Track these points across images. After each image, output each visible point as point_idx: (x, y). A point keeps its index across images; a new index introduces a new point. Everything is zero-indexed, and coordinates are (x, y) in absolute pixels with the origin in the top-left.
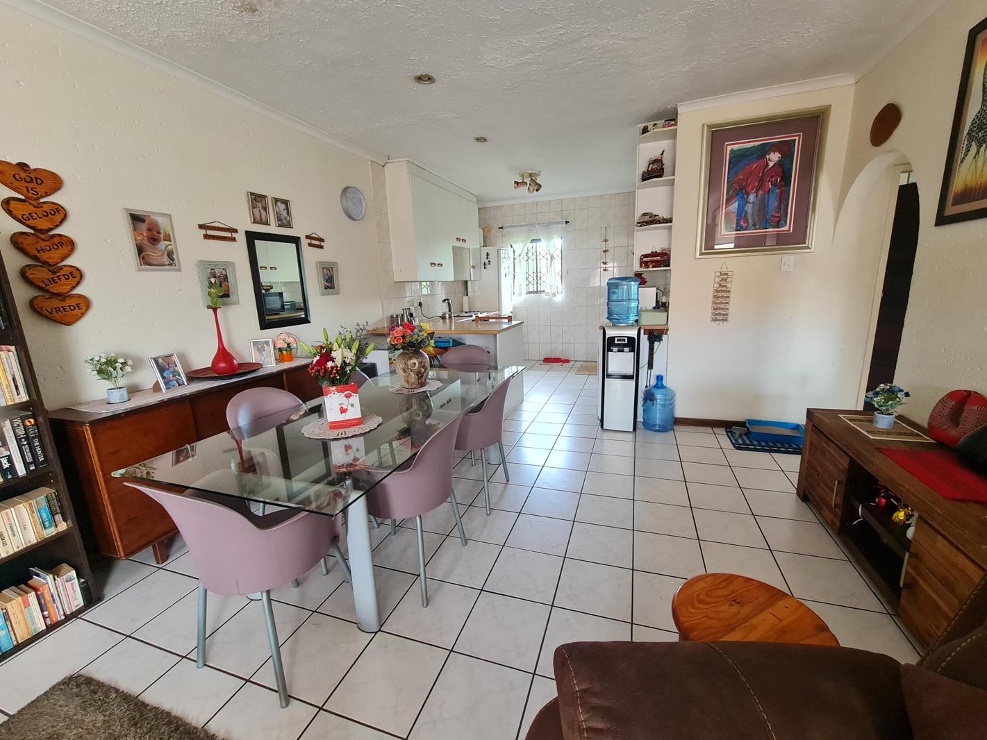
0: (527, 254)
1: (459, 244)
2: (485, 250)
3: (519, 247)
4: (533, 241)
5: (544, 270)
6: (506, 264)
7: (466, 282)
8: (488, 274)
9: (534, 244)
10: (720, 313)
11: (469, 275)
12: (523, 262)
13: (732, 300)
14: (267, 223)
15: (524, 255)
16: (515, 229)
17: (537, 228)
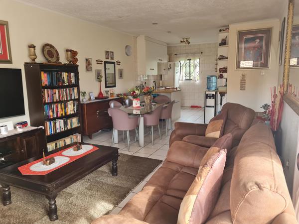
0: (186, 65)
1: (160, 62)
2: (169, 63)
3: (182, 62)
4: (188, 60)
5: (192, 71)
6: (177, 69)
7: (161, 75)
8: (170, 72)
10: (243, 88)
11: (163, 73)
12: (184, 68)
13: (246, 83)
14: (108, 59)
15: (184, 65)
16: (181, 55)
17: (190, 55)
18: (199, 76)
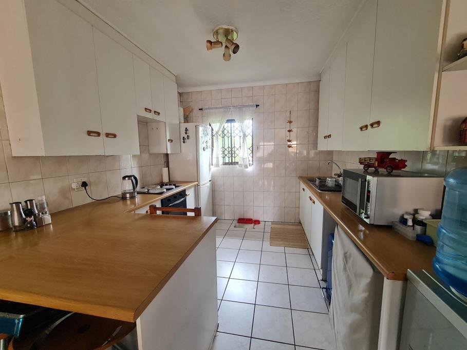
0: (223, 132)
1: (149, 116)
3: (216, 126)
4: (228, 121)
5: (237, 146)
7: (167, 155)
8: (187, 148)
9: (229, 124)
11: (165, 147)
15: (220, 132)
16: (213, 111)
17: (231, 110)
18: (253, 157)
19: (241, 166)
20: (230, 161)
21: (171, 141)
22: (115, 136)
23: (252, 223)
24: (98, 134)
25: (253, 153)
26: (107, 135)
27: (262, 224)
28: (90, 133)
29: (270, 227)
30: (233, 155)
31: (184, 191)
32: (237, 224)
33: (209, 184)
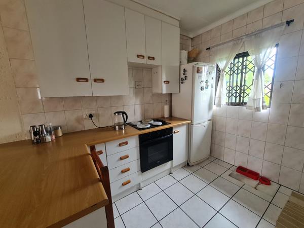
4: (238, 56)
11: (161, 88)
16: (221, 47)
17: (244, 40)
18: (271, 97)
19: (250, 107)
20: (237, 101)
21: (167, 82)
22: (102, 81)
23: (256, 179)
24: (87, 80)
25: (271, 92)
26: (95, 80)
27: (274, 187)
28: (78, 80)
29: (287, 199)
30: (242, 95)
31: (171, 129)
32: (236, 173)
33: (206, 123)
